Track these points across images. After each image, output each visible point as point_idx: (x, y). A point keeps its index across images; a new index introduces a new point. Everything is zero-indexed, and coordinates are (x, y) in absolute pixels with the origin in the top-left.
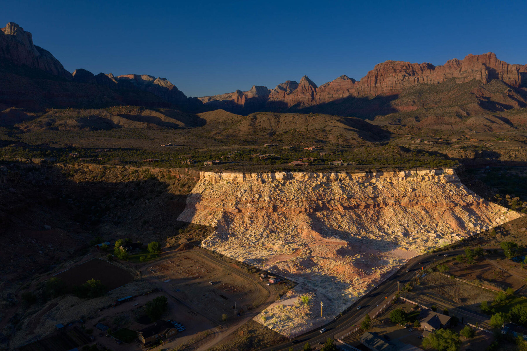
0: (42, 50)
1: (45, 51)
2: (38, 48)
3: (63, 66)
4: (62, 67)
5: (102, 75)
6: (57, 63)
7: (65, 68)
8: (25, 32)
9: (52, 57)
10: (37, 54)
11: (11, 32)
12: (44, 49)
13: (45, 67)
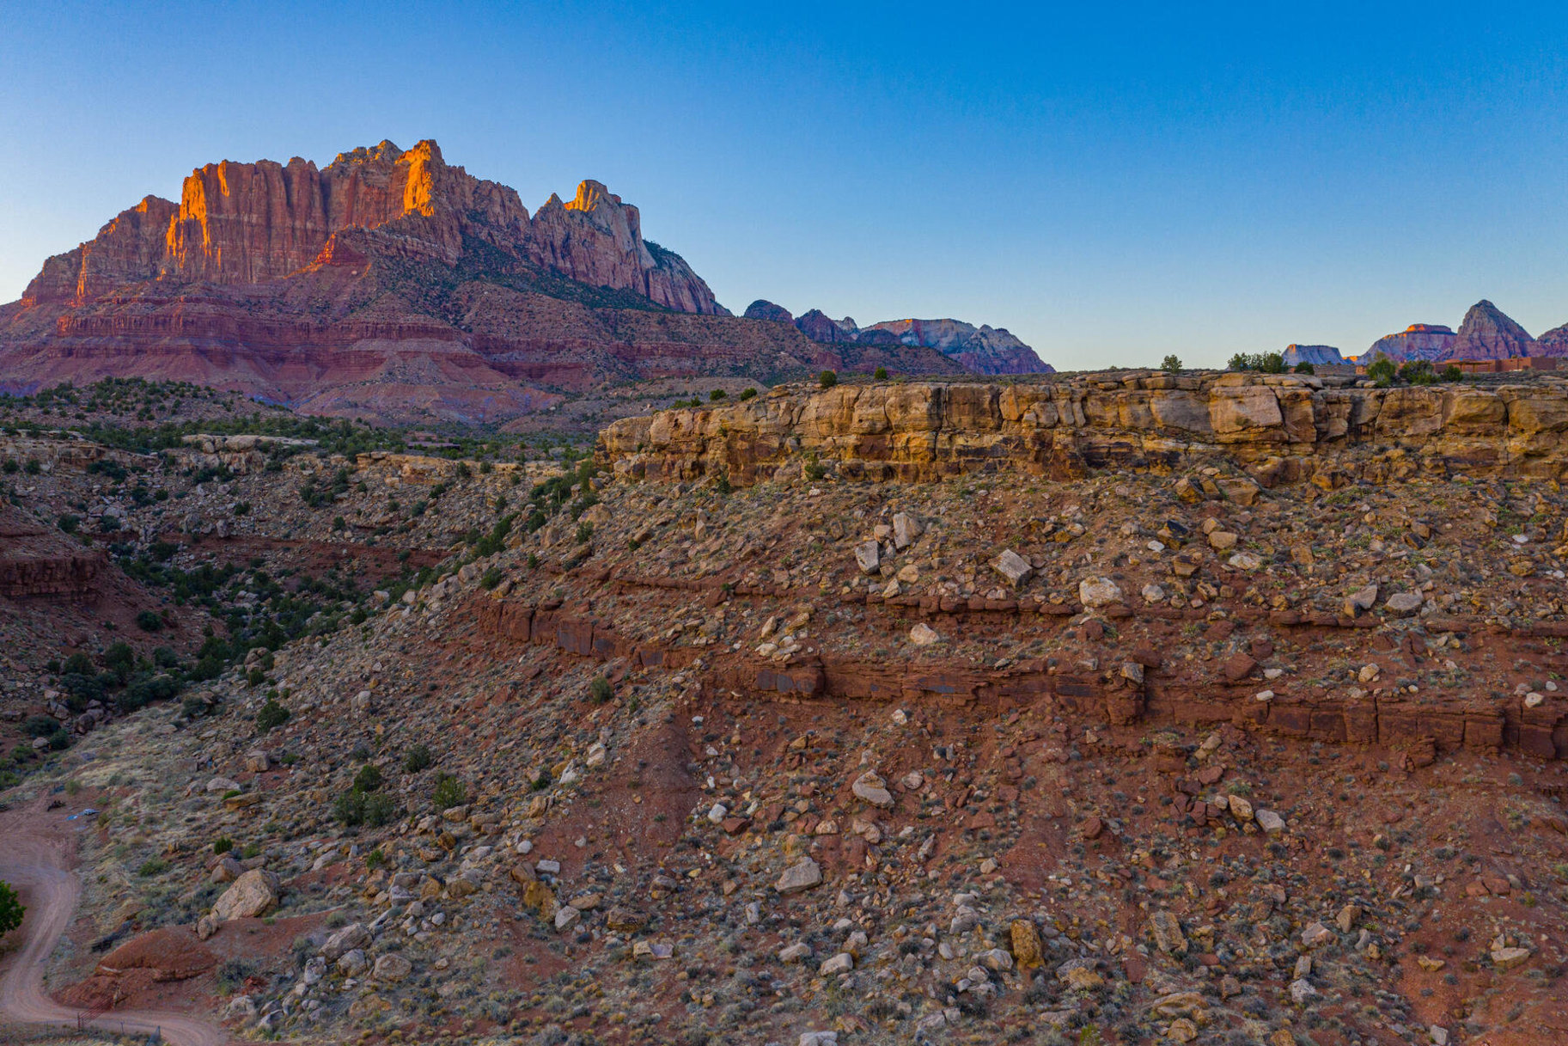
0: (665, 252)
1: (672, 254)
2: (653, 248)
3: (713, 295)
4: (710, 297)
5: (815, 315)
6: (697, 287)
7: (718, 300)
8: (620, 205)
9: (686, 271)
10: (649, 262)
11: (585, 206)
12: (669, 249)
13: (666, 298)
